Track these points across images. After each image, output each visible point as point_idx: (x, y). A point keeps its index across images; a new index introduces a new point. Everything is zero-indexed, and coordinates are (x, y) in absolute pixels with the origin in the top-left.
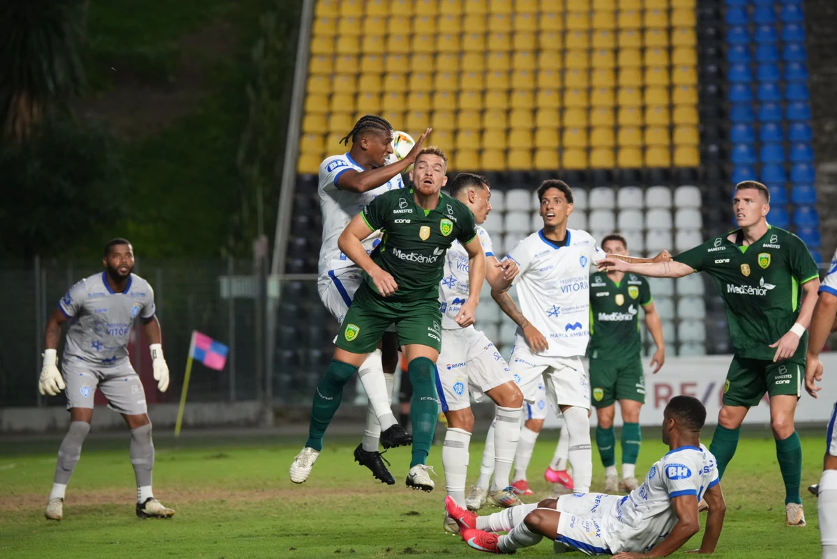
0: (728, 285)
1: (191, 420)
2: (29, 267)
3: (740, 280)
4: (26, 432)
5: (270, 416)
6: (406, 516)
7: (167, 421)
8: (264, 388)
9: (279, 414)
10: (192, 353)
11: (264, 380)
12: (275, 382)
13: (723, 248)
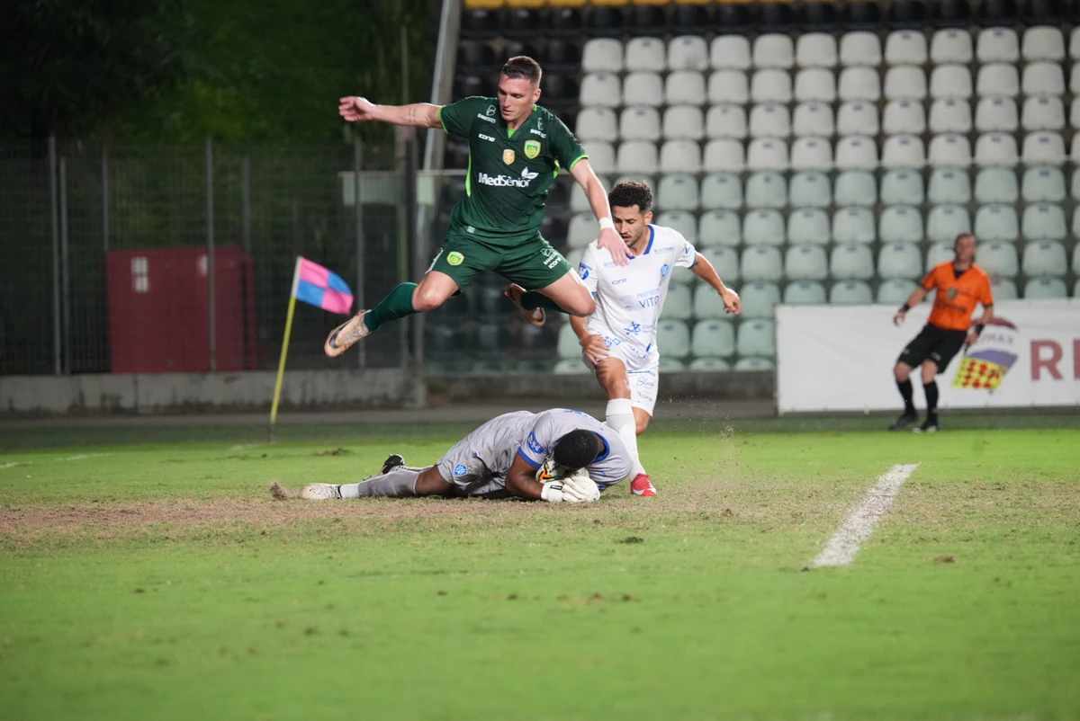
0: (480, 174)
1: (296, 397)
2: (40, 154)
3: (499, 168)
4: (37, 414)
5: (420, 392)
6: (624, 544)
7: (259, 400)
8: (412, 349)
9: (433, 389)
10: (295, 293)
11: (411, 335)
12: (429, 337)
13: (493, 121)
